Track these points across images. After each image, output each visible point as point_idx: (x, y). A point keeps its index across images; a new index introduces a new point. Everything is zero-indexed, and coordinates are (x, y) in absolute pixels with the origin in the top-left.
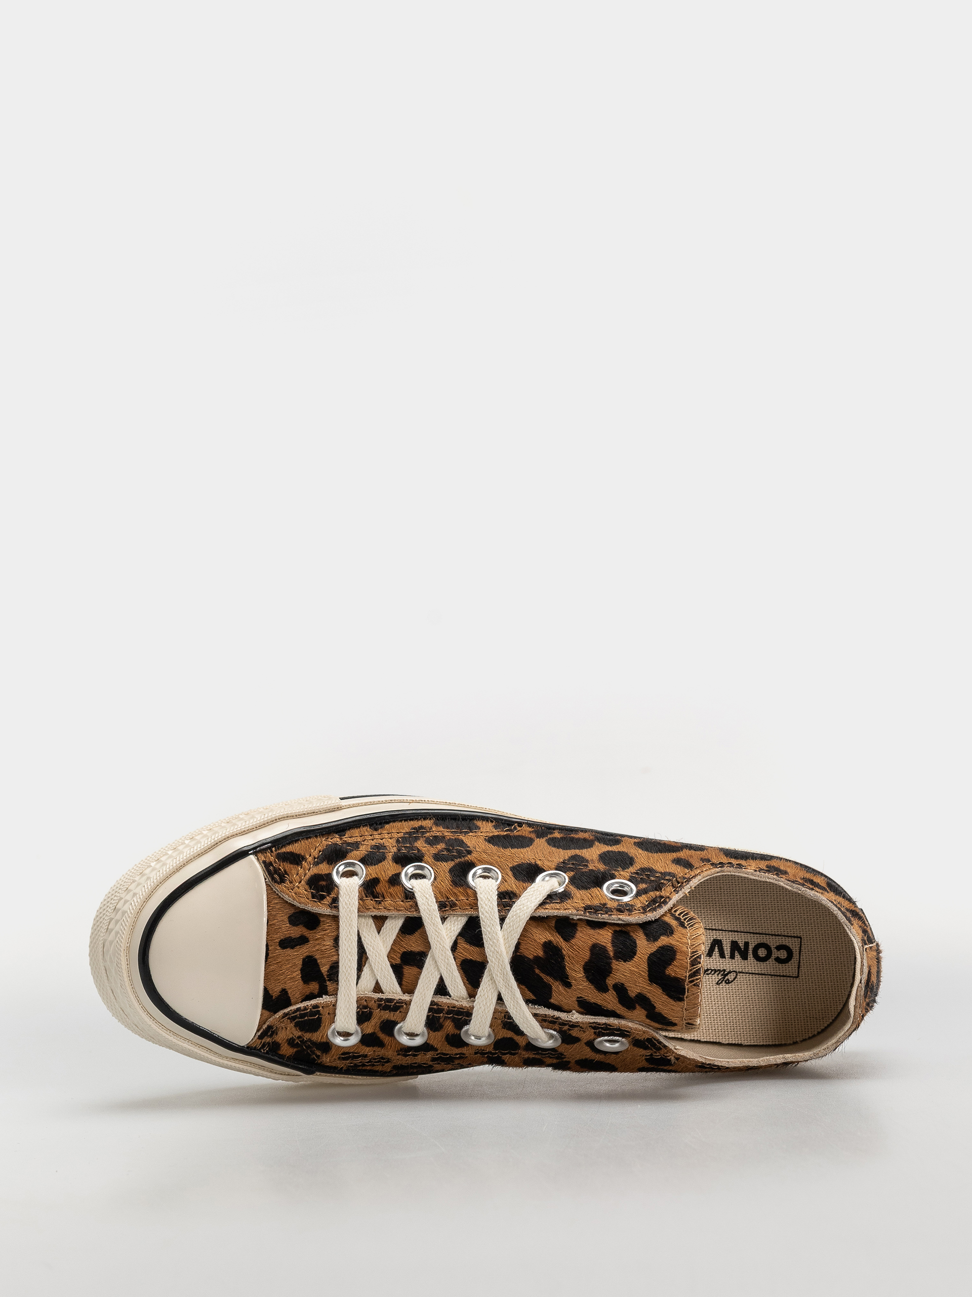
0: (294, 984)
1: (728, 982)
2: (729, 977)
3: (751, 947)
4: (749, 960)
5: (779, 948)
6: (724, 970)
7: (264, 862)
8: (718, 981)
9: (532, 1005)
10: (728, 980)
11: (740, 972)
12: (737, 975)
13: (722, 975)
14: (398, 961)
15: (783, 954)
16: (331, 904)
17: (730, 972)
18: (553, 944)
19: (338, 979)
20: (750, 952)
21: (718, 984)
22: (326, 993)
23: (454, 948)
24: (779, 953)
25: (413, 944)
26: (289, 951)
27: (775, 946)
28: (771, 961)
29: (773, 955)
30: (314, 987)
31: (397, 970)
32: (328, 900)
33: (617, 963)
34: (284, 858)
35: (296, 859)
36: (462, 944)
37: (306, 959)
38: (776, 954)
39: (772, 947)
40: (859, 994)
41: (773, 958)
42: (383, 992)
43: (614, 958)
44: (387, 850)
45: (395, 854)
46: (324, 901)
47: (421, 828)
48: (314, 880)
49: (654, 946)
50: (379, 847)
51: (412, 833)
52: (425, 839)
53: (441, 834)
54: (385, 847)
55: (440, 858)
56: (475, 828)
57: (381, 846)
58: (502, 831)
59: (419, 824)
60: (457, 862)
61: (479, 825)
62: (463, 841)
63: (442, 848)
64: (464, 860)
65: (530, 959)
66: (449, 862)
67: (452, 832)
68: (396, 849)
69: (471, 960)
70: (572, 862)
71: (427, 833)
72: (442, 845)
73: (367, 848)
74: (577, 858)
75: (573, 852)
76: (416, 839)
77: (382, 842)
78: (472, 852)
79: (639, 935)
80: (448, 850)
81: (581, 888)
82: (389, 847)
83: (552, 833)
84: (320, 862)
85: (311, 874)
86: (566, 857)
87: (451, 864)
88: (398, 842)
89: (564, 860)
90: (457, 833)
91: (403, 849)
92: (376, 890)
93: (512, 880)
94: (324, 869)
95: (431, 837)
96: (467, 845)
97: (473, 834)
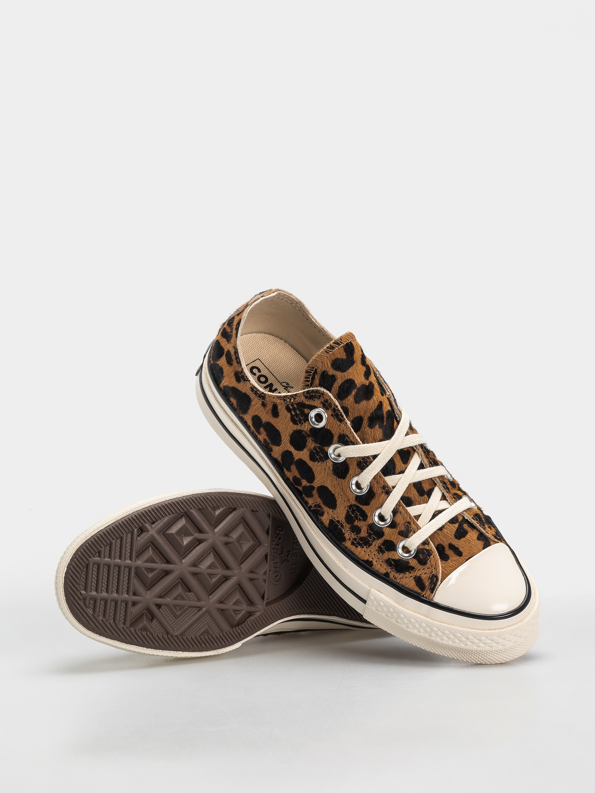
0: (472, 535)
1: (287, 384)
2: (285, 385)
3: (266, 385)
4: (271, 382)
5: (255, 374)
6: (285, 389)
7: (432, 592)
8: (291, 388)
9: (398, 419)
10: (287, 385)
11: (280, 382)
12: (282, 383)
13: (287, 388)
14: (426, 496)
15: (255, 371)
16: (427, 544)
17: (283, 386)
18: (369, 424)
19: (455, 516)
20: (267, 384)
21: (292, 388)
22: (464, 518)
23: (402, 472)
24: (256, 373)
25: (414, 494)
26: (461, 549)
27: (255, 376)
28: (262, 373)
29: (259, 374)
30: (465, 526)
31: (429, 493)
32: (427, 547)
33: (358, 384)
34: (422, 587)
35: (419, 581)
36: (398, 469)
37: (458, 539)
38: (258, 374)
39: (256, 377)
40: (267, 294)
41: (260, 373)
42: (443, 494)
43: (356, 388)
44: (380, 545)
45: (378, 539)
46: (428, 548)
47: (353, 544)
48: (423, 562)
49: (338, 374)
50: (380, 550)
51: (360, 544)
52: (359, 535)
53: (349, 531)
54: (378, 548)
55: (364, 516)
56: (331, 522)
57: (379, 550)
58: (323, 509)
59: (352, 546)
60: (361, 506)
61: (328, 522)
62: (345, 518)
63: (357, 522)
64: (357, 505)
65: (383, 430)
66: (364, 509)
67: (343, 528)
68: (376, 541)
69: (401, 460)
70: (318, 457)
71: (354, 537)
72: (356, 523)
73: (386, 555)
74: (313, 457)
75: (310, 463)
76: (362, 539)
77: (376, 553)
78: (349, 506)
79: (336, 386)
80: (356, 518)
81: (332, 436)
82: (377, 546)
83: (303, 488)
84: (413, 568)
85: (421, 566)
86: (316, 463)
87: (364, 508)
88: (370, 545)
89: (319, 462)
90: (342, 526)
91: (372, 538)
92: (404, 530)
93: (351, 472)
94: (414, 563)
95: (355, 534)
96: (346, 513)
97: (336, 518)
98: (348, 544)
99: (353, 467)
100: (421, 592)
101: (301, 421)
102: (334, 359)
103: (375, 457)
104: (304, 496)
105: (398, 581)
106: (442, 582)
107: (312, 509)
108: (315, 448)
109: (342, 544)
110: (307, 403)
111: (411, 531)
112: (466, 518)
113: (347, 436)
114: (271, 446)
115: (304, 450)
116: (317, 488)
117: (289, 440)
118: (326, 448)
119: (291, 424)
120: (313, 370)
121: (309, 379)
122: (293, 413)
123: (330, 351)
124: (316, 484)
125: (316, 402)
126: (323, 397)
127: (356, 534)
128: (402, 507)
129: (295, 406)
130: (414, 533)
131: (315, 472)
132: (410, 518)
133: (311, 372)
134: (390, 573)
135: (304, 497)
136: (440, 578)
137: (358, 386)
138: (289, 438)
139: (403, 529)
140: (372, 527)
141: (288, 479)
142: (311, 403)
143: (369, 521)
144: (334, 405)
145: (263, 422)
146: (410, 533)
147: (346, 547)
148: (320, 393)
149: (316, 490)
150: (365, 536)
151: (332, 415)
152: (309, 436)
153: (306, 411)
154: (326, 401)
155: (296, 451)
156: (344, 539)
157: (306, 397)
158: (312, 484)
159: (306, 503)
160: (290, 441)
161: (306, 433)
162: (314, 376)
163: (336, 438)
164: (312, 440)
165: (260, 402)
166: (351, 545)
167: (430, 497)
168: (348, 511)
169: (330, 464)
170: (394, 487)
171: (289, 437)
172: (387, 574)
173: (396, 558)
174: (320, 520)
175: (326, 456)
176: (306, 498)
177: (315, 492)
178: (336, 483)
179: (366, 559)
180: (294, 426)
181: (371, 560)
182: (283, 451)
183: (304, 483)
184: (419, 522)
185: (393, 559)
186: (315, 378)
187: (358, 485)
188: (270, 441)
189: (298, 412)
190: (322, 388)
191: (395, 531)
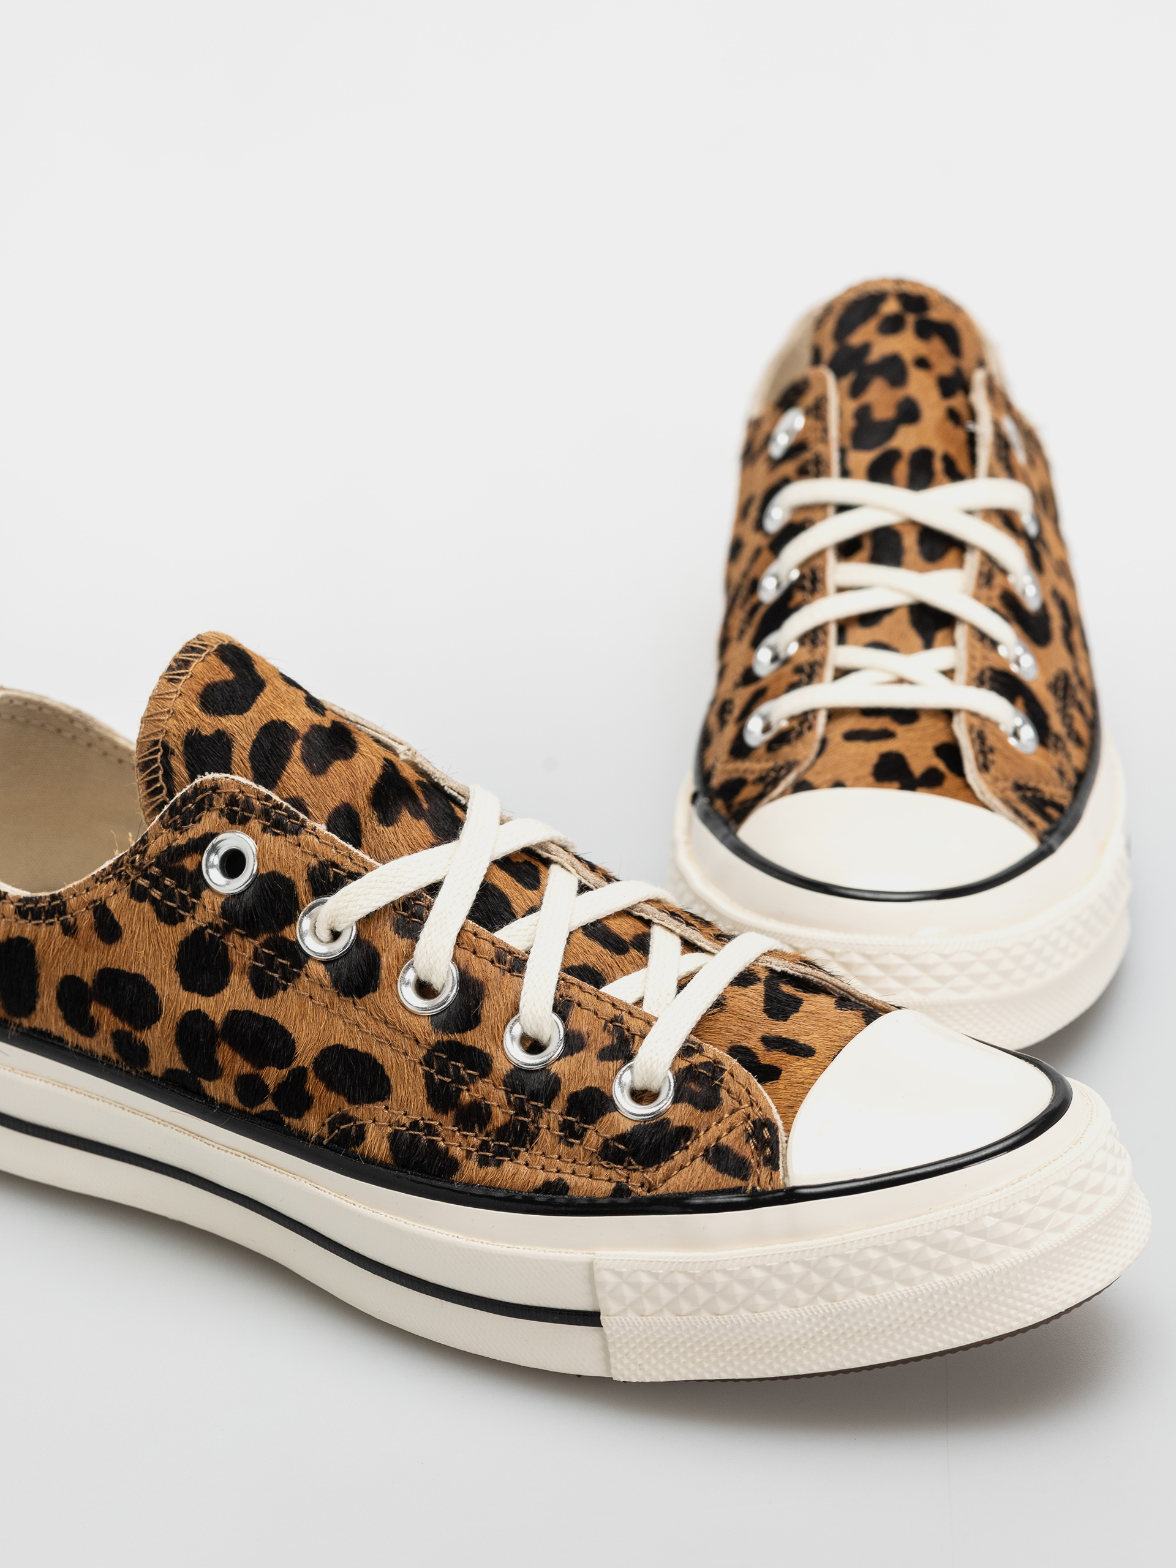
7: (776, 1167)
14: (633, 952)
16: (697, 1051)
18: (378, 816)
19: (744, 970)
22: (772, 970)
23: (534, 909)
25: (595, 954)
26: (803, 1040)
30: (786, 988)
31: (642, 944)
32: (696, 1059)
33: (298, 729)
34: (738, 1167)
35: (719, 1156)
36: (518, 904)
37: (781, 1019)
42: (682, 938)
43: (299, 737)
44: (561, 1119)
45: (548, 1105)
46: (705, 1059)
47: (483, 1162)
48: (709, 1102)
49: (230, 723)
50: (570, 1133)
51: (503, 1152)
52: (489, 1128)
53: (458, 1134)
54: (560, 1131)
55: (480, 1063)
56: (395, 1138)
57: (565, 1136)
58: (356, 1120)
59: (482, 1172)
60: (457, 1037)
61: (385, 1145)
62: (428, 1100)
63: (468, 1090)
64: (445, 1038)
65: (428, 822)
66: (470, 1043)
67: (438, 1135)
68: (545, 1115)
69: (518, 881)
70: (276, 975)
71: (479, 1142)
72: (466, 1097)
73: (591, 1134)
74: (263, 987)
75: (264, 1008)
76: (502, 1132)
77: (562, 1148)
78: (424, 1057)
79: (241, 752)
80: (459, 1079)
81: (289, 886)
82: (554, 1125)
83: (276, 1098)
84: (685, 1133)
85: (706, 1115)
86: (280, 993)
87: (471, 1038)
88: (534, 1136)
89: (285, 988)
90: (430, 1129)
91: (532, 1114)
92: (613, 1041)
93: (387, 958)
94: (682, 1115)
95: (477, 1130)
96: (426, 1083)
97: (405, 1120)
98: (471, 1171)
99: (388, 942)
100: (743, 1184)
101: (187, 903)
102: (199, 688)
103: (434, 889)
104: (287, 1120)
105: (662, 1190)
106: (788, 1131)
107: (325, 1142)
108: (256, 956)
109: (453, 1182)
110: (181, 840)
111: (634, 1035)
112: (779, 969)
113: (334, 865)
114: (138, 1035)
115: (232, 978)
116: (311, 1068)
117: (176, 981)
118: (287, 933)
119: (164, 929)
120: (158, 750)
121: (158, 785)
122: (156, 894)
123: (183, 674)
124: (305, 1055)
125: (209, 821)
126: (219, 794)
127: (481, 1131)
128: (577, 989)
129: (155, 870)
130: (643, 1037)
131: (286, 1026)
132: (613, 1005)
133: (154, 761)
134: (627, 1182)
135: (289, 1126)
136: (780, 1123)
137: (303, 730)
138: (175, 977)
139: (608, 1042)
140: (517, 1079)
141: (225, 1107)
142: (195, 831)
143: (501, 1067)
144: (258, 799)
145: (90, 984)
146: (634, 1042)
147: (470, 1184)
148: (206, 790)
149: (311, 1075)
150: (508, 1118)
151: (265, 829)
152: (227, 930)
153: (189, 863)
154: (233, 801)
155: (211, 998)
156: (453, 1165)
157: (176, 828)
158: (294, 1065)
159: (304, 1136)
160: (182, 982)
161: (217, 929)
162: (168, 763)
163: (302, 887)
164: (242, 936)
165: (57, 927)
166: (481, 1167)
167: (648, 950)
168: (428, 1076)
169: (317, 970)
170: (528, 952)
171: (173, 971)
172: (621, 1190)
173: (626, 1126)
174: (362, 1154)
175: (297, 956)
176: (295, 1123)
177: (314, 1085)
178: (359, 1016)
179: (539, 1182)
180: (174, 929)
181: (553, 1177)
182: (177, 1023)
183: (272, 1076)
184: (646, 1008)
185: (617, 1136)
186: (171, 768)
187: (424, 989)
188: (129, 1026)
189: (168, 882)
190: (206, 773)
191: (588, 1057)
